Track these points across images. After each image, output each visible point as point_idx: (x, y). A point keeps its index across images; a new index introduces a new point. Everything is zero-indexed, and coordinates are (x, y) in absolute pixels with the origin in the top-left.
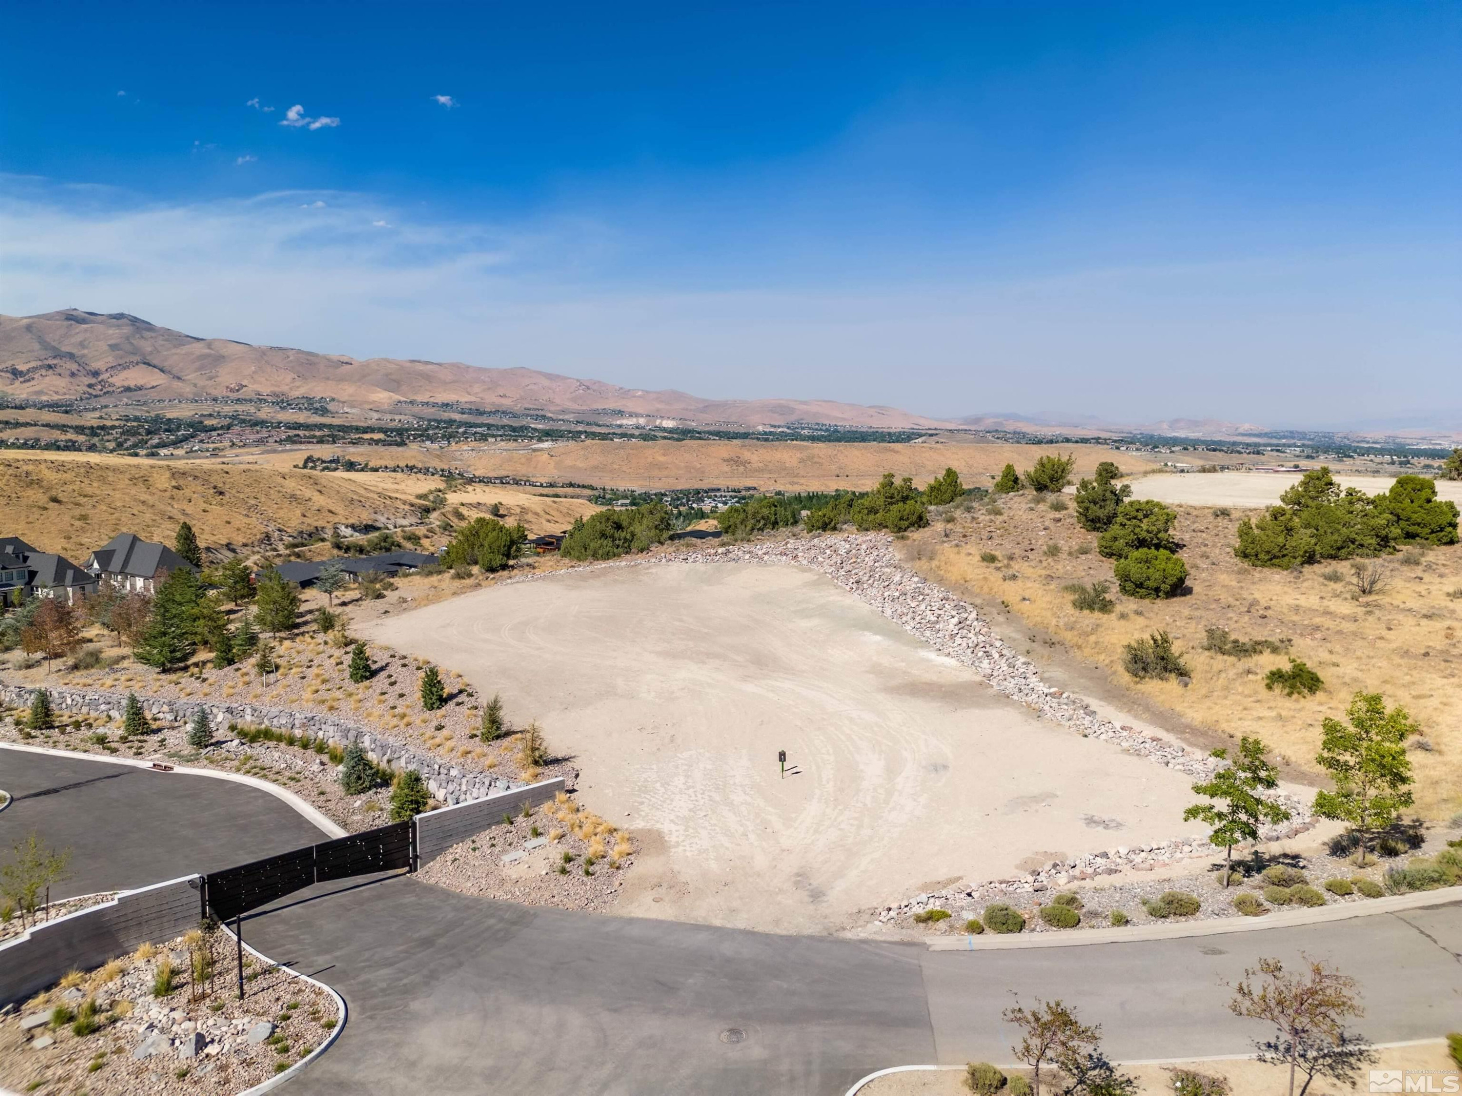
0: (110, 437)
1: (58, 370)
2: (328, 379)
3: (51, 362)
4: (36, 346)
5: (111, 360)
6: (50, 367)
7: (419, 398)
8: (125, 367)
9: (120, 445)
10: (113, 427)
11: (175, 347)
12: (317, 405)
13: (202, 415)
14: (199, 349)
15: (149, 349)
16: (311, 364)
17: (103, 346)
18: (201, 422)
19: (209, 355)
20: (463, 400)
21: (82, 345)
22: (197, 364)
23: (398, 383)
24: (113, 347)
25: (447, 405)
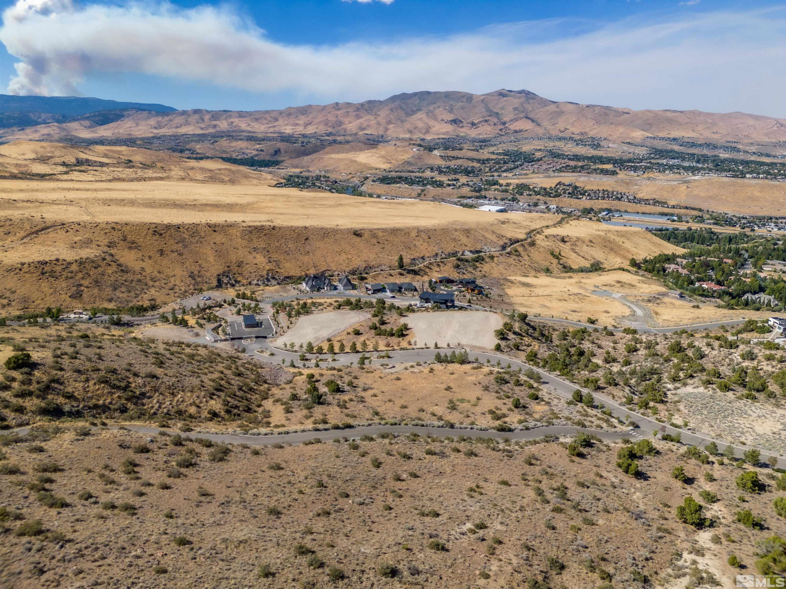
0: (488, 165)
1: (489, 122)
2: (612, 124)
3: (487, 118)
4: (484, 110)
5: (512, 116)
6: (486, 121)
7: (661, 135)
8: (516, 120)
9: (490, 170)
10: (492, 159)
11: (543, 107)
12: (596, 143)
13: (536, 150)
14: (552, 108)
15: (530, 109)
16: (606, 114)
17: (511, 108)
18: (534, 154)
19: (556, 112)
20: (687, 135)
21: (502, 108)
22: (550, 117)
23: (651, 125)
24: (515, 109)
25: (674, 139)
